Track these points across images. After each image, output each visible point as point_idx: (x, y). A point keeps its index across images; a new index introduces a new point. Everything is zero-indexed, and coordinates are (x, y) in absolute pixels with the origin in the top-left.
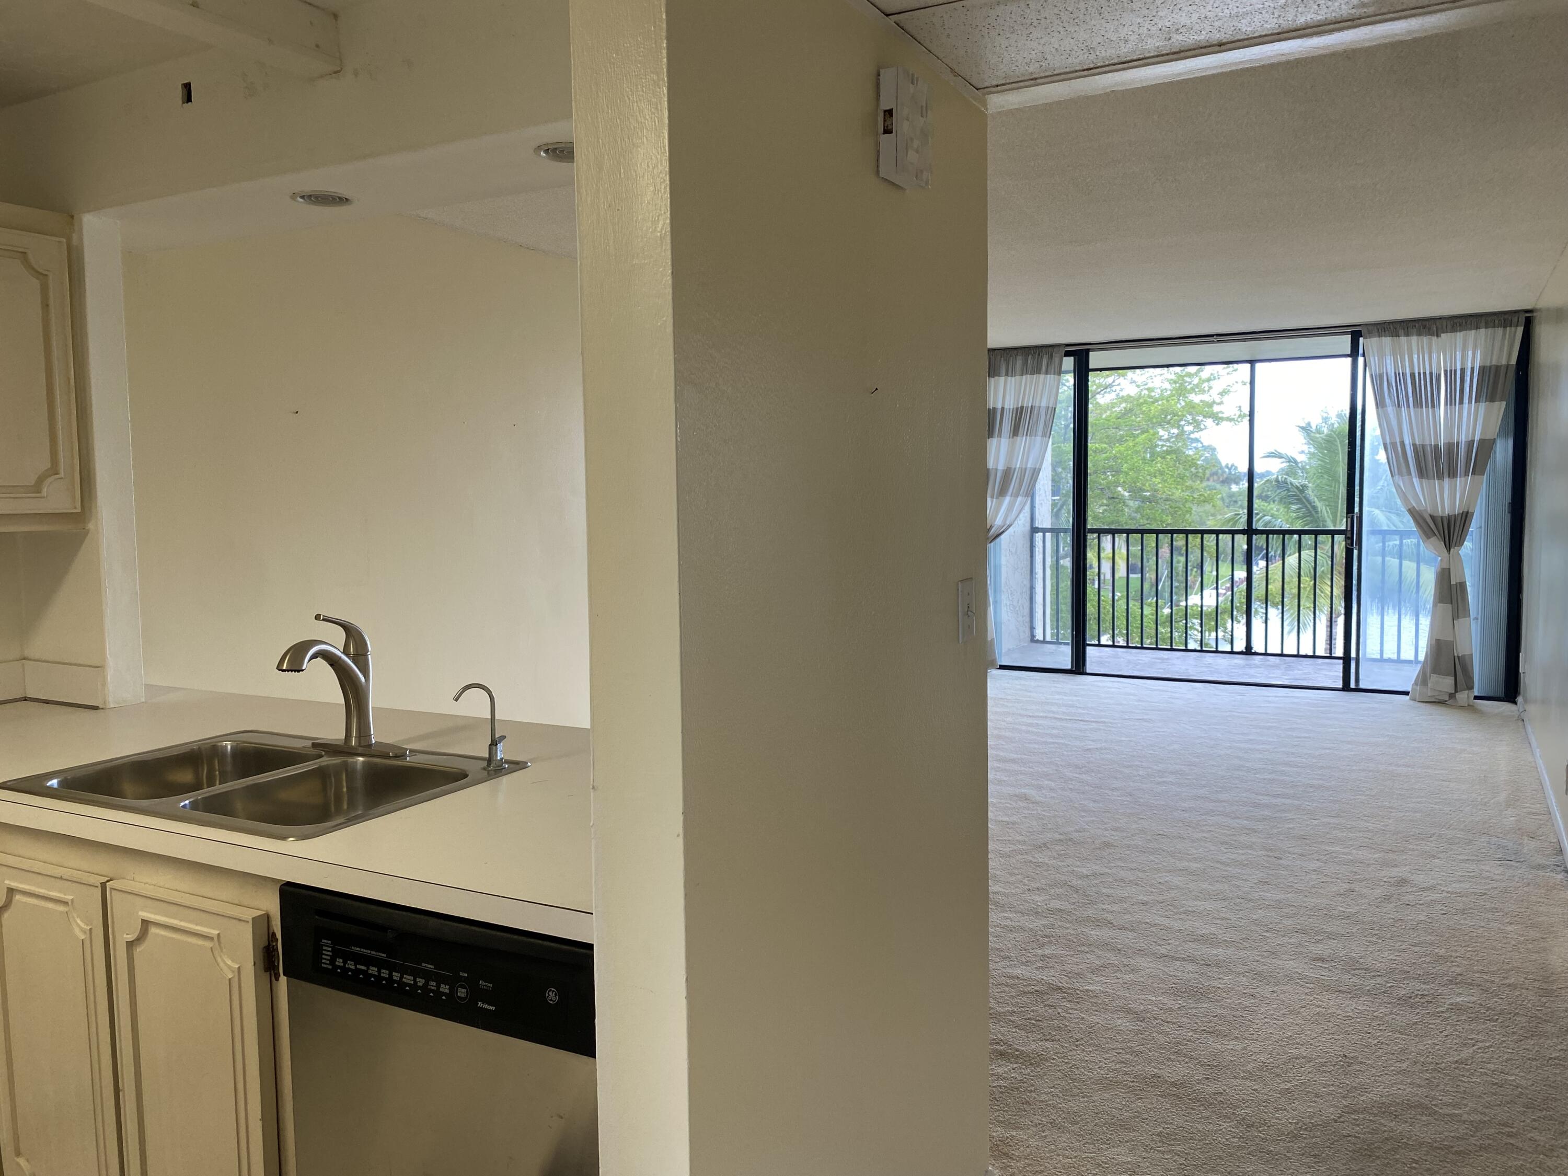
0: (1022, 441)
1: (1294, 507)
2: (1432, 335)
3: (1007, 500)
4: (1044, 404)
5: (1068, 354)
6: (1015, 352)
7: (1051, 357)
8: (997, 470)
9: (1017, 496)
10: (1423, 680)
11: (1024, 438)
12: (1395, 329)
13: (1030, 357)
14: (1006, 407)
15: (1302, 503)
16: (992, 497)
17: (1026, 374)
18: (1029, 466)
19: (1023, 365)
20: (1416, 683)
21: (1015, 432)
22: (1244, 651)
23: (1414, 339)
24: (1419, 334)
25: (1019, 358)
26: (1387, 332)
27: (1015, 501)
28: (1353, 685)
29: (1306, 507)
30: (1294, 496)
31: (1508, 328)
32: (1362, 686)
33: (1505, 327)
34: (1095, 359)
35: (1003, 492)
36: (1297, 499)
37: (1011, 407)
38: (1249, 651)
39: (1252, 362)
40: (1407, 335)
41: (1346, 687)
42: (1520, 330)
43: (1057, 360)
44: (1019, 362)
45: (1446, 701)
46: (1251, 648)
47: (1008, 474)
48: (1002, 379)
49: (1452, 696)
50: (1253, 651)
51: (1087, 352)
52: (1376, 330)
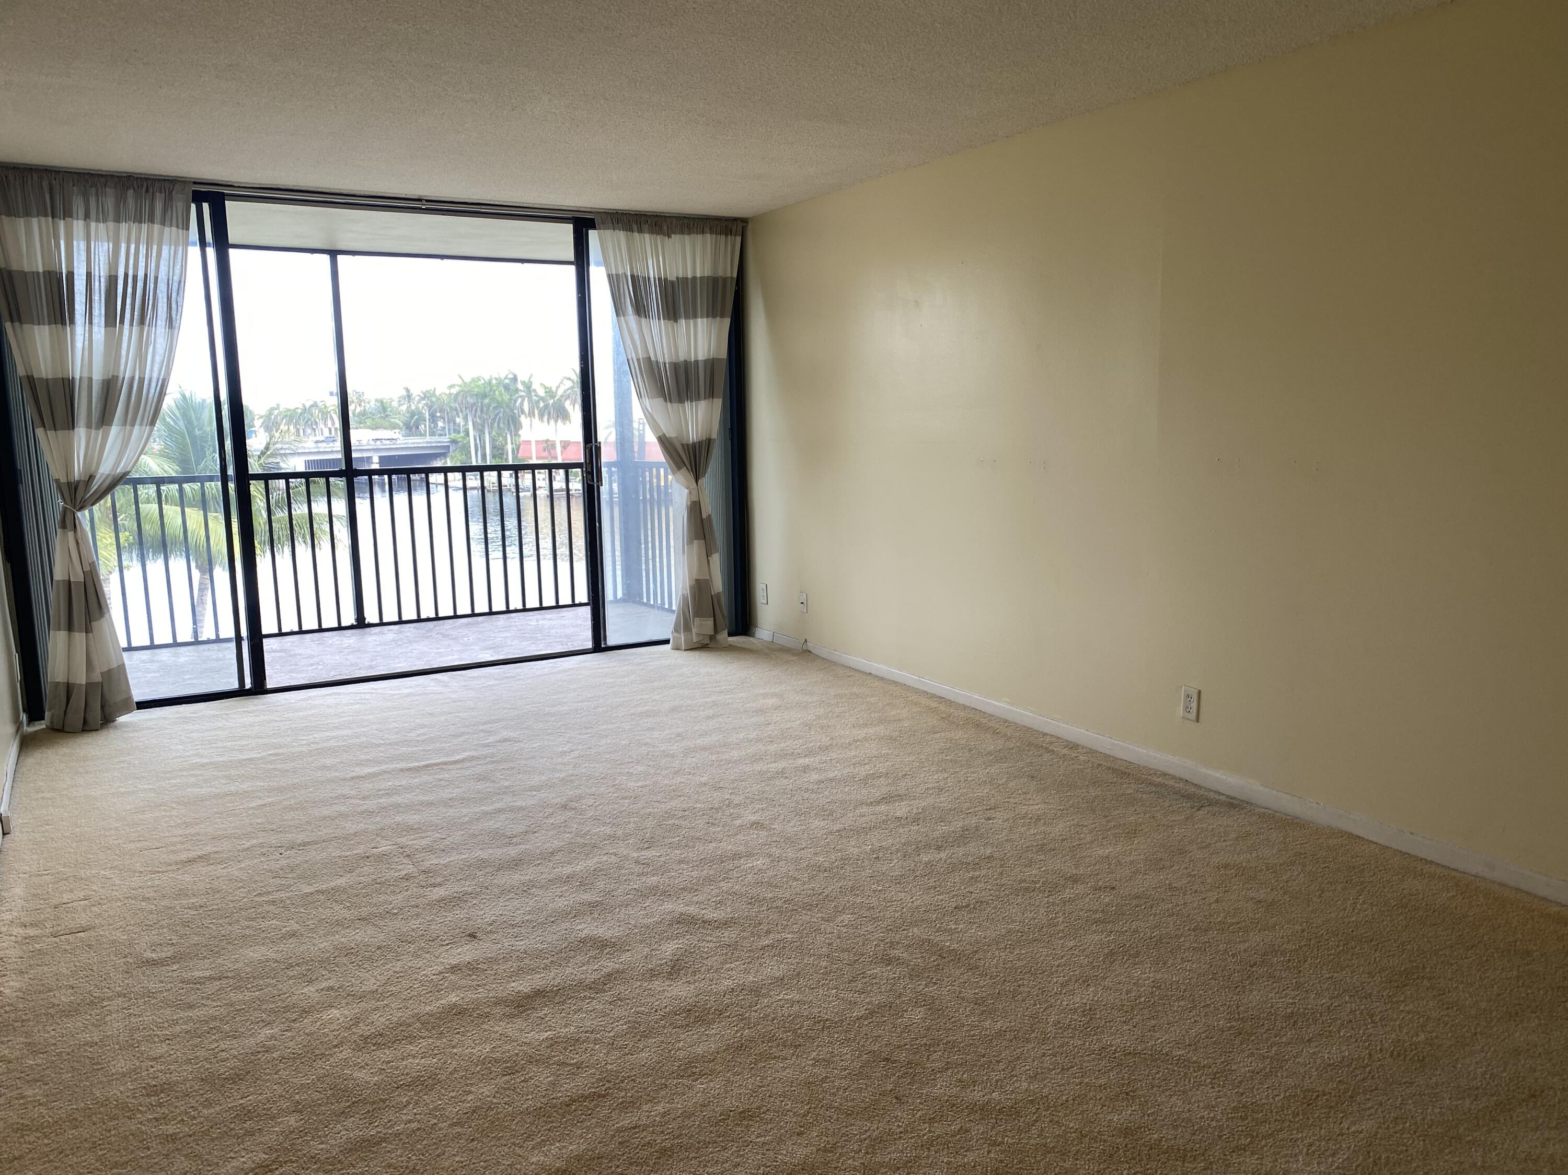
0: (130, 336)
2: (664, 235)
3: (114, 430)
4: (163, 274)
5: (198, 198)
6: (103, 180)
7: (169, 197)
8: (90, 379)
9: (133, 424)
10: (684, 625)
11: (135, 330)
12: (629, 222)
13: (131, 194)
14: (93, 273)
16: (87, 425)
18: (147, 374)
19: (117, 204)
20: (676, 630)
22: (355, 623)
23: (647, 236)
24: (651, 232)
25: (110, 191)
26: (620, 225)
27: (131, 431)
28: (603, 643)
31: (729, 237)
33: (726, 235)
35: (105, 419)
37: (103, 274)
38: (361, 623)
39: (334, 254)
40: (640, 231)
41: (599, 645)
42: (739, 239)
43: (174, 203)
44: (110, 202)
45: (708, 644)
47: (110, 387)
48: (78, 226)
49: (712, 638)
51: (223, 196)
52: (610, 220)
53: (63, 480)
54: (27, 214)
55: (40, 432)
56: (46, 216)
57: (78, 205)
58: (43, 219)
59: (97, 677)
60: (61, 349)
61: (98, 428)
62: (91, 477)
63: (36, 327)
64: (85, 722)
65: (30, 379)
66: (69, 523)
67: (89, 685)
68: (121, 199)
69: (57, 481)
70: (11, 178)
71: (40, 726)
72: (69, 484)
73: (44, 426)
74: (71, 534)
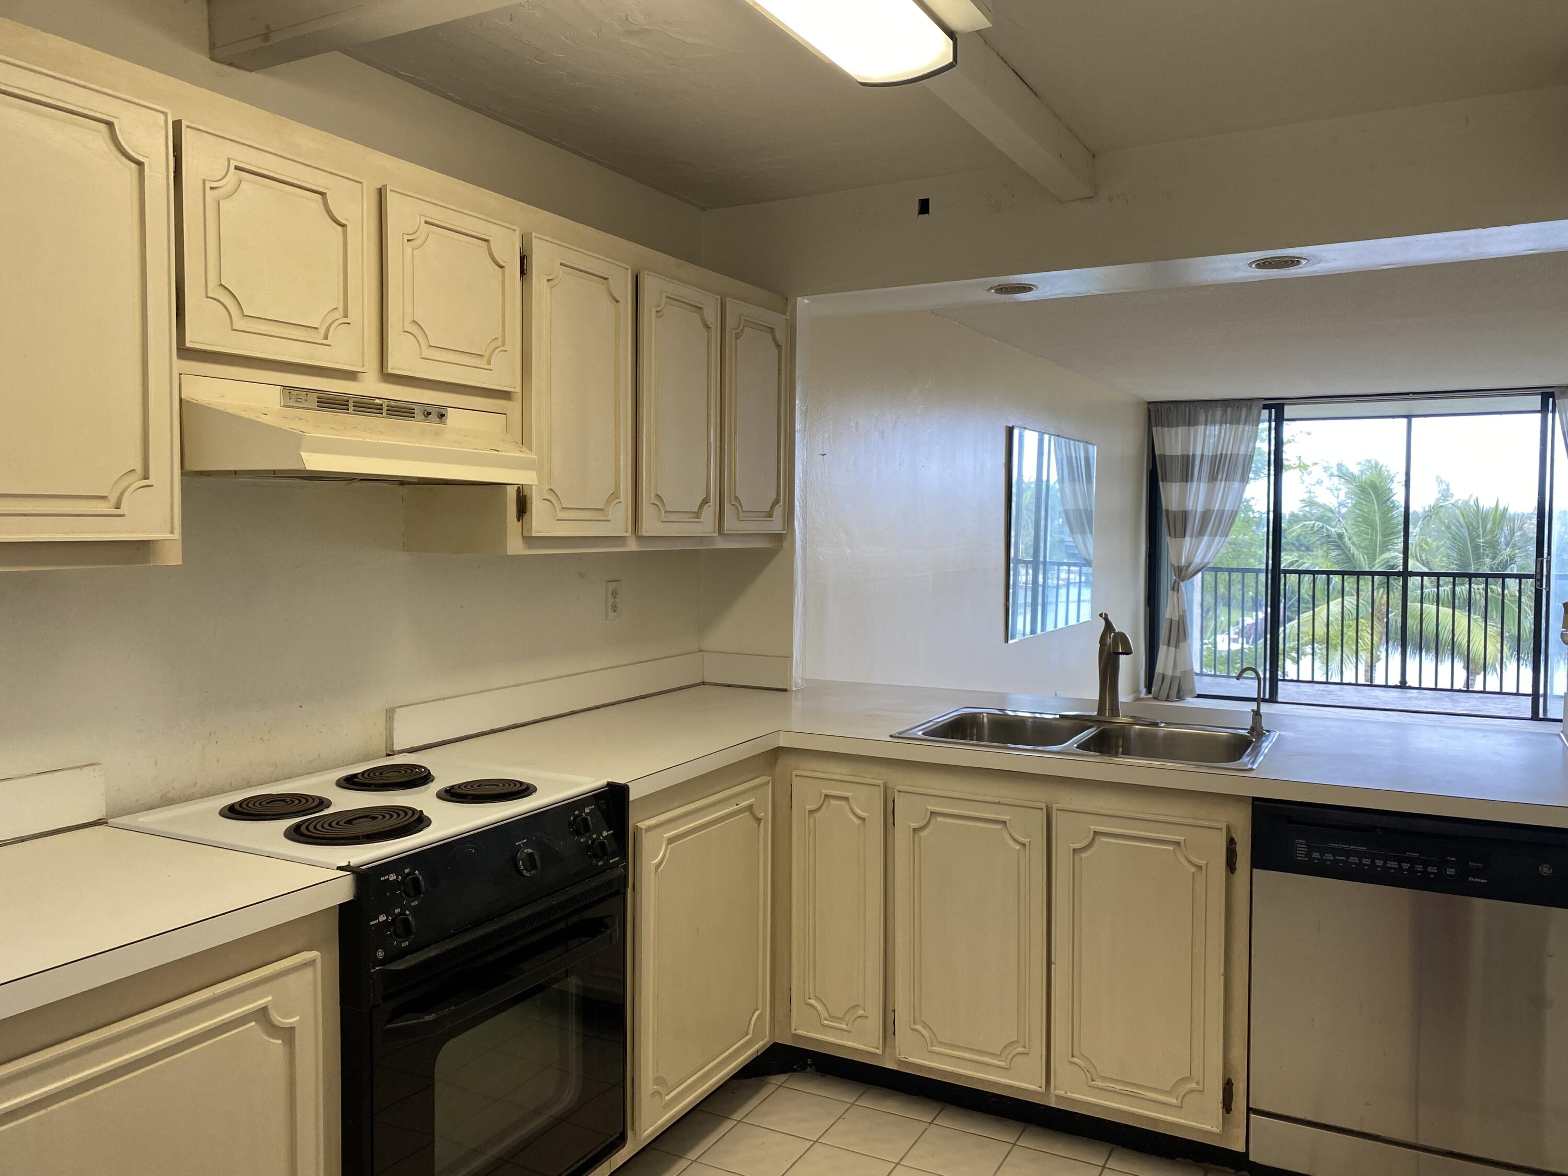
0: (1220, 486)
1: (1334, 554)
3: (1206, 539)
4: (1242, 452)
5: (1265, 407)
6: (1215, 404)
7: (1250, 409)
8: (1196, 511)
9: (1215, 536)
11: (1223, 483)
13: (1229, 409)
14: (1205, 454)
15: (1342, 550)
16: (1192, 536)
17: (1226, 423)
18: (1227, 508)
19: (1222, 416)
21: (1213, 478)
22: (1399, 684)
25: (1219, 409)
27: (1213, 541)
28: (1541, 716)
29: (1345, 553)
30: (1334, 542)
32: (1550, 716)
34: (1288, 411)
35: (1201, 533)
36: (1337, 546)
37: (1210, 454)
38: (1403, 685)
39: (1409, 417)
41: (1535, 717)
43: (1255, 412)
44: (1219, 413)
46: (1406, 683)
47: (1206, 515)
48: (1201, 428)
50: (1407, 685)
51: (1283, 405)
53: (1176, 565)
54: (1177, 426)
55: (1168, 538)
56: (1186, 426)
57: (1202, 418)
58: (1184, 428)
59: (1178, 674)
60: (1183, 495)
61: (1197, 538)
62: (1190, 564)
63: (1174, 484)
64: (1168, 696)
65: (1167, 511)
66: (1176, 588)
67: (1173, 678)
68: (1224, 413)
69: (1173, 565)
70: (1172, 408)
71: (1150, 696)
72: (1178, 567)
73: (1170, 535)
74: (1176, 593)
